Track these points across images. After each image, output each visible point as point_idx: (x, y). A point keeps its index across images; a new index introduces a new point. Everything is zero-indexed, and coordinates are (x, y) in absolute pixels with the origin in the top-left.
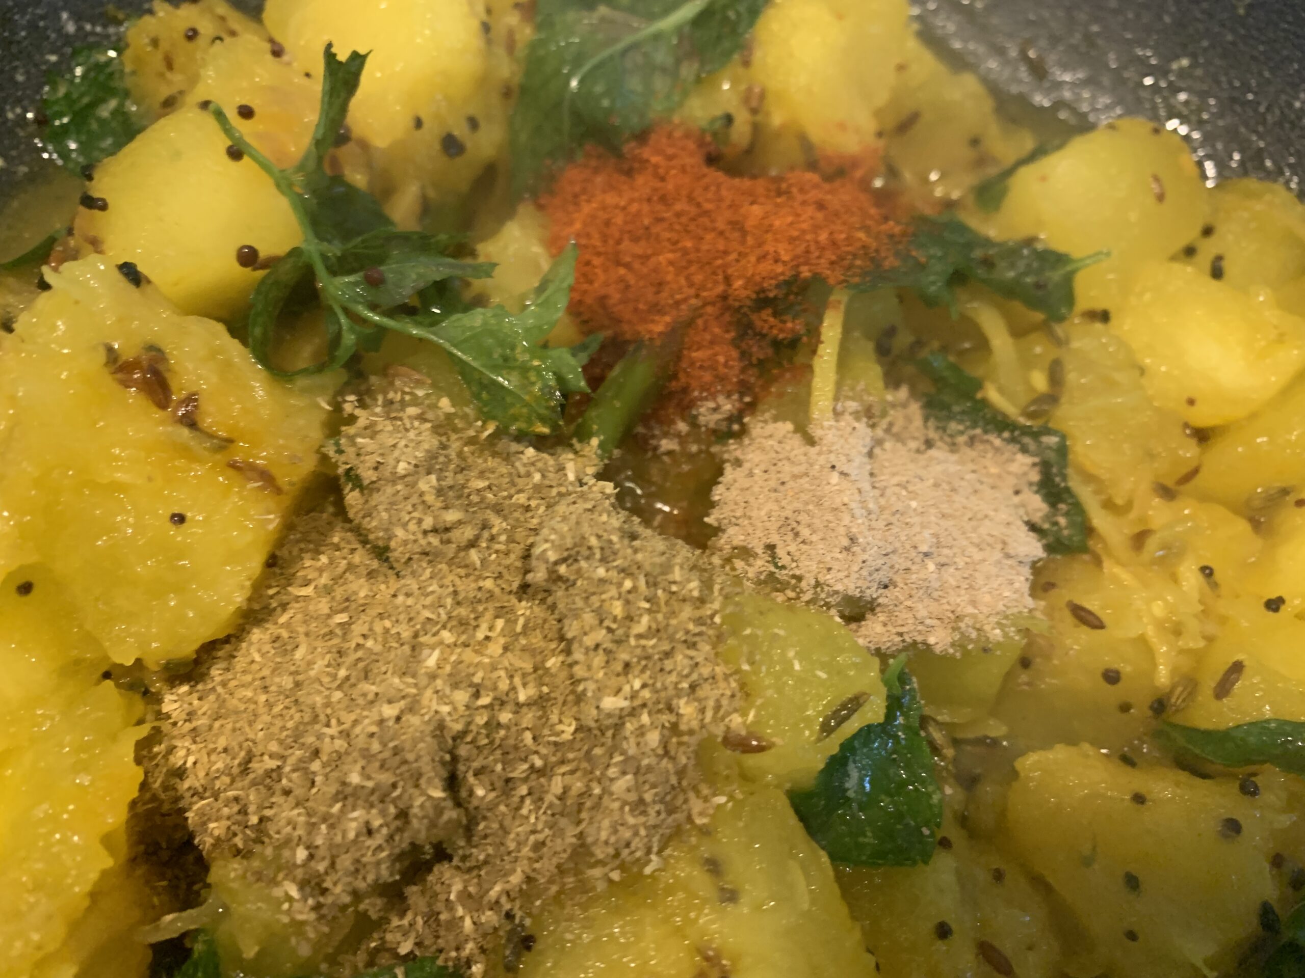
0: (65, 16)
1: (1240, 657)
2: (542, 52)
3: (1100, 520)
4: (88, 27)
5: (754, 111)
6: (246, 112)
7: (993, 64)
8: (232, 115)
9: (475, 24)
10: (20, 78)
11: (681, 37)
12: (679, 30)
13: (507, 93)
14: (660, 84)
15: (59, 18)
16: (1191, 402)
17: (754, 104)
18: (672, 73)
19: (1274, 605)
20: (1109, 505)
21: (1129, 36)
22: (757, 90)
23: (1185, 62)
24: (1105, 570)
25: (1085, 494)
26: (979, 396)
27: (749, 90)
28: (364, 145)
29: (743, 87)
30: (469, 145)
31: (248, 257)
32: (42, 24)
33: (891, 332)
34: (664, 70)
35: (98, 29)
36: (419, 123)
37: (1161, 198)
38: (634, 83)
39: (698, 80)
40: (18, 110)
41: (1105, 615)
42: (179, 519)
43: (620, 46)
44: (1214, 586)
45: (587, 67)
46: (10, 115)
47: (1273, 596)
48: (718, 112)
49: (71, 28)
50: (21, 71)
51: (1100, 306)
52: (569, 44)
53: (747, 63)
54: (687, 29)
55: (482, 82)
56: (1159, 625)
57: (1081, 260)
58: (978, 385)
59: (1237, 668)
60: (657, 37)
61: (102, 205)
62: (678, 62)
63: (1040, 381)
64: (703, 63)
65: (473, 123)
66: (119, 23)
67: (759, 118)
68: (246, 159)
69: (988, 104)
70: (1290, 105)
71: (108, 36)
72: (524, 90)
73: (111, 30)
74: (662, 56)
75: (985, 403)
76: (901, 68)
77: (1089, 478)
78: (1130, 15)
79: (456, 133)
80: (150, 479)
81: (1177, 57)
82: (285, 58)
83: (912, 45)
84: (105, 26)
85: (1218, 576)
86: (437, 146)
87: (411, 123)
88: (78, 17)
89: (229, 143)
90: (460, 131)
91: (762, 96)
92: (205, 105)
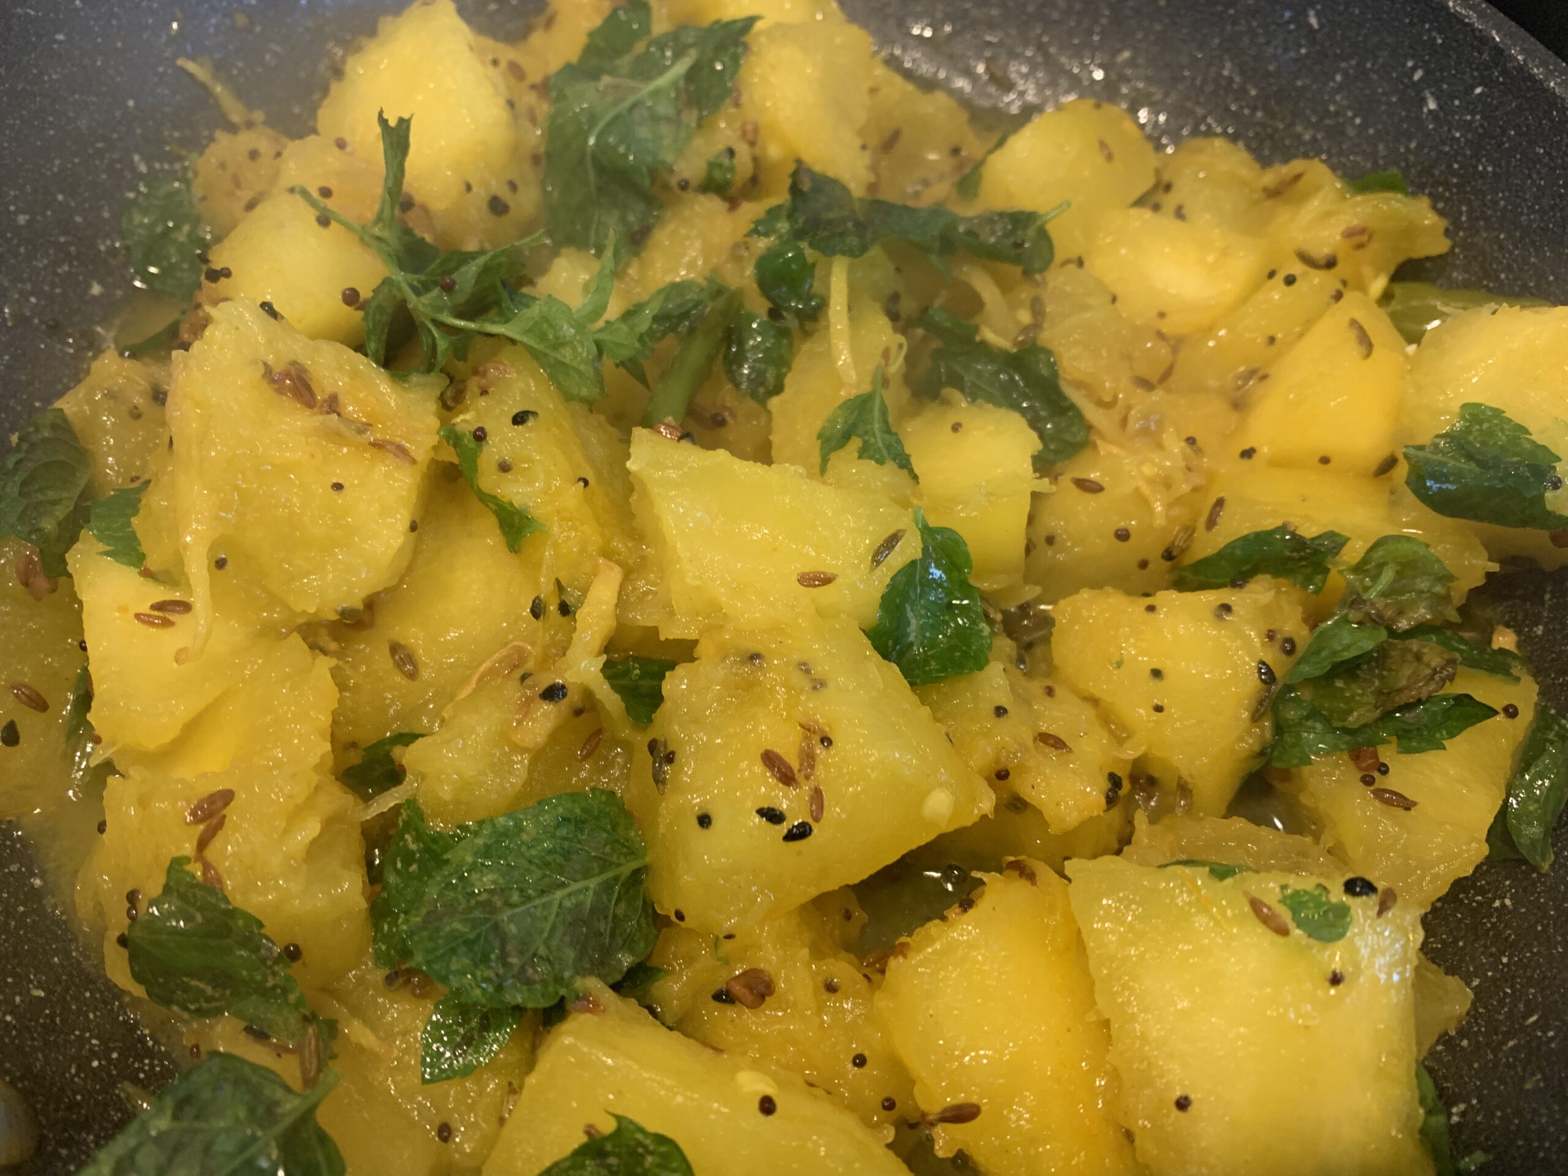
0: (136, 158)
1: (1222, 495)
2: (560, 121)
3: (1092, 414)
4: (157, 166)
5: (752, 144)
6: (326, 193)
7: (961, 83)
8: (315, 194)
9: (502, 101)
10: (106, 215)
11: (677, 90)
12: (675, 84)
13: (536, 159)
14: (665, 129)
15: (132, 162)
16: (1162, 315)
17: (750, 137)
18: (676, 121)
19: (1248, 454)
20: (1100, 403)
21: (1076, 41)
22: (750, 127)
23: (1126, 54)
24: (1102, 453)
25: (1076, 397)
26: (978, 338)
27: (744, 124)
28: (425, 210)
29: (738, 125)
30: (511, 204)
31: (351, 297)
32: (118, 166)
33: (895, 298)
34: (668, 120)
35: (166, 167)
36: (469, 188)
37: (1110, 157)
38: (643, 132)
39: (700, 126)
40: (109, 243)
41: (1105, 482)
42: (338, 487)
43: (627, 104)
44: (1199, 451)
45: (601, 125)
46: (102, 248)
47: (1247, 447)
48: (721, 147)
49: (143, 168)
50: (106, 208)
51: (1074, 254)
52: (582, 110)
53: (737, 104)
54: (682, 83)
55: (515, 150)
56: (1151, 481)
57: (1046, 214)
58: (976, 329)
59: (1220, 503)
60: (656, 93)
61: (226, 273)
62: (679, 112)
63: (1025, 317)
64: (700, 110)
65: (513, 186)
66: (181, 159)
67: (757, 151)
68: (333, 223)
69: (963, 116)
70: (1220, 75)
71: (174, 172)
72: (549, 155)
73: (177, 166)
74: (664, 109)
75: (983, 344)
76: (873, 91)
77: (1079, 385)
78: (1073, 24)
79: (500, 194)
80: (313, 456)
81: (1119, 51)
82: (349, 149)
83: (880, 71)
84: (171, 163)
85: (1200, 442)
86: (485, 207)
87: (463, 188)
88: (148, 159)
89: (318, 214)
90: (504, 193)
91: (756, 130)
92: (292, 190)
